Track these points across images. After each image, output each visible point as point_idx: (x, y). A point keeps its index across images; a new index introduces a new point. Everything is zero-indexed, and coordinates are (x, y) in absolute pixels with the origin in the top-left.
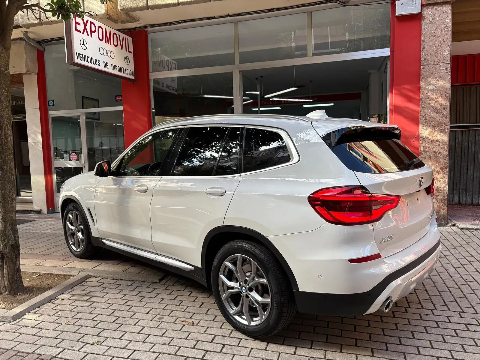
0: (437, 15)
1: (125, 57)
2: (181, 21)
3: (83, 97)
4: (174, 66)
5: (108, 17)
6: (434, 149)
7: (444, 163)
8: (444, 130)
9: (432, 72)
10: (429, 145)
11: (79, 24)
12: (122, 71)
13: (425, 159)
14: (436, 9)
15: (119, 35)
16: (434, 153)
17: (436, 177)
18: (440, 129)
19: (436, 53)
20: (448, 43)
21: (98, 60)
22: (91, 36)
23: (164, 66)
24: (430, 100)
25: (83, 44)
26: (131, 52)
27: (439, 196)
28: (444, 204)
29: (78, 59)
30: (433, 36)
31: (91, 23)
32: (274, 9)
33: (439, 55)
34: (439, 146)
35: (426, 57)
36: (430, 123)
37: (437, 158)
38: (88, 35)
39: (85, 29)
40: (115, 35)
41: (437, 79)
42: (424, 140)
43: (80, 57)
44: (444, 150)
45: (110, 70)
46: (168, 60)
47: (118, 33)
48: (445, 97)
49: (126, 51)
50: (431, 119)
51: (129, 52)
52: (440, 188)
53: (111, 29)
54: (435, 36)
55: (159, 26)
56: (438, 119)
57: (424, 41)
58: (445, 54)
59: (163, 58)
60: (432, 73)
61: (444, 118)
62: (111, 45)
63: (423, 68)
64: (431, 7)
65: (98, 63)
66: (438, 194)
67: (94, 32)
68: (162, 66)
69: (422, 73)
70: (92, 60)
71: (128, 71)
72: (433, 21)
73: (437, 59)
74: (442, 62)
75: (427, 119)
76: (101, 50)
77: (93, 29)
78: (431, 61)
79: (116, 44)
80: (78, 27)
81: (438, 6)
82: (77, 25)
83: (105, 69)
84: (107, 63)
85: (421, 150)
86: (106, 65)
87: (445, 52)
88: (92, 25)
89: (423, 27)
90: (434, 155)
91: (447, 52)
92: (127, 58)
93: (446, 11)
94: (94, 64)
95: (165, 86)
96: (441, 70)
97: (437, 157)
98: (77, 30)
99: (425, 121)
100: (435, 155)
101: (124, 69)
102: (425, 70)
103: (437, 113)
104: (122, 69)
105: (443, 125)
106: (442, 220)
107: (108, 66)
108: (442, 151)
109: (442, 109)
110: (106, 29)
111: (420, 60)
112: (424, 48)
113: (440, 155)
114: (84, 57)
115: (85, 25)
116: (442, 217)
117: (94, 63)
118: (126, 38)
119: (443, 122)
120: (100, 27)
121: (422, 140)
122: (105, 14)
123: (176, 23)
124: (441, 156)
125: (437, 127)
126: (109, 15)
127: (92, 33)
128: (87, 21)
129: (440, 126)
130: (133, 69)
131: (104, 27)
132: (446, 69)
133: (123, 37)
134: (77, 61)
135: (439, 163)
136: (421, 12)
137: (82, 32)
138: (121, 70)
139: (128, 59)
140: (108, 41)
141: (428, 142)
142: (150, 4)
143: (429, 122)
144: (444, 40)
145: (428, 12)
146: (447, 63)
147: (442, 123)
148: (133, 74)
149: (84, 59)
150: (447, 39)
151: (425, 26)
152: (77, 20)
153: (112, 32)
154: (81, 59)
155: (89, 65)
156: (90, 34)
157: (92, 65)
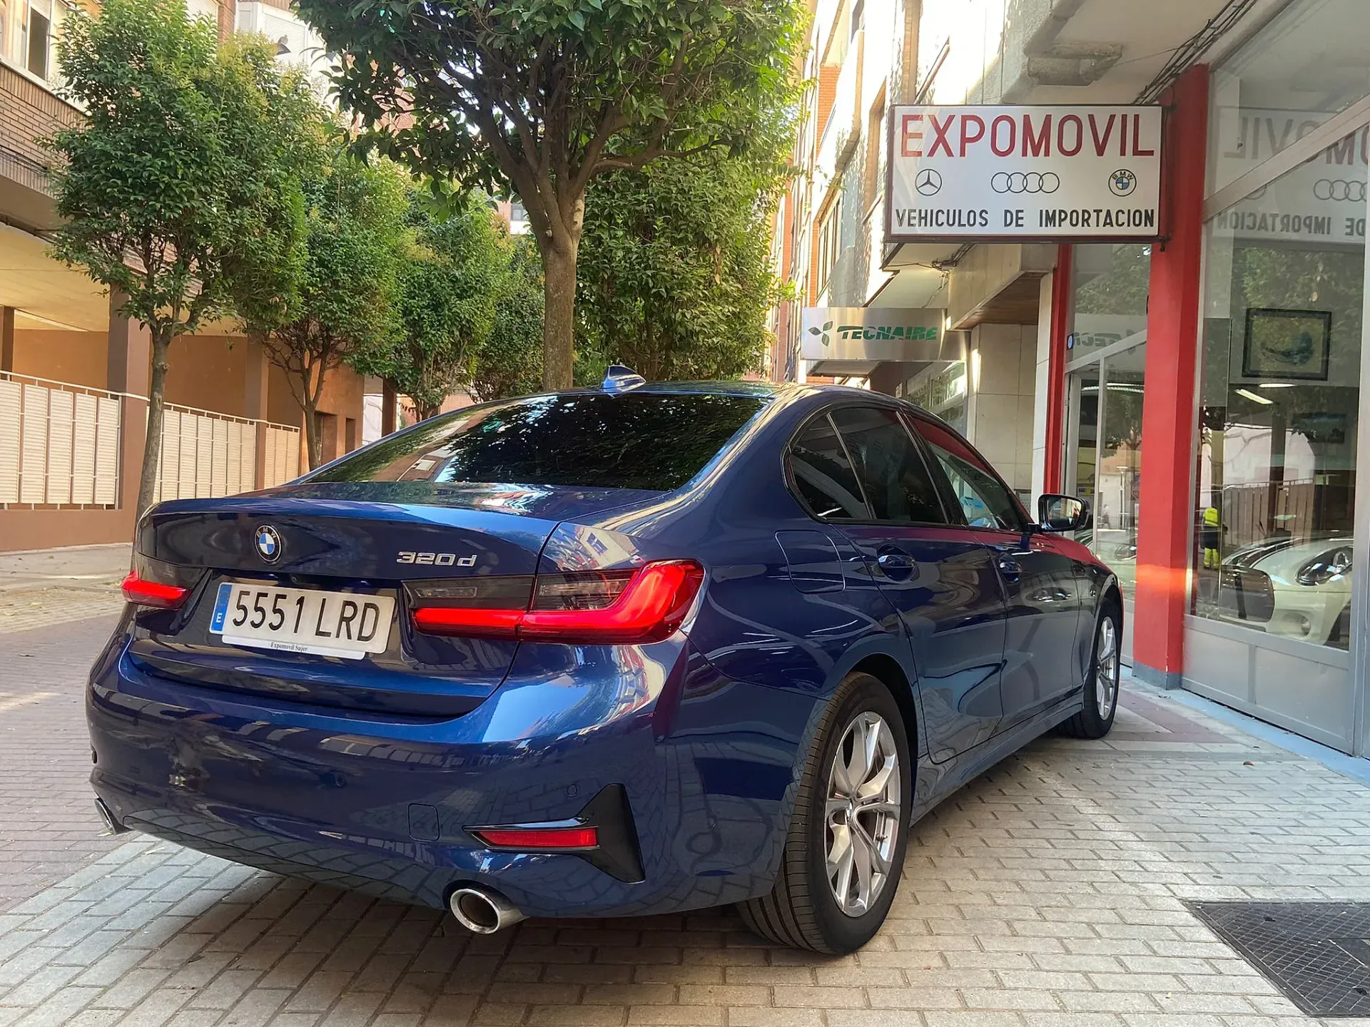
1: (1114, 176)
5: (1036, 80)
11: (919, 136)
12: (1093, 220)
15: (1091, 118)
21: (982, 211)
22: (963, 153)
25: (928, 182)
26: (1151, 153)
29: (901, 225)
31: (965, 119)
38: (950, 154)
39: (941, 140)
40: (1069, 124)
43: (910, 217)
45: (1032, 227)
49: (1123, 153)
51: (1136, 152)
53: (1049, 110)
65: (979, 220)
67: (976, 139)
70: (954, 218)
71: (1123, 218)
76: (1001, 182)
77: (973, 130)
79: (1069, 144)
80: (913, 145)
82: (909, 140)
83: (1013, 230)
84: (1018, 212)
86: (1014, 217)
88: (969, 122)
92: (1123, 179)
94: (960, 225)
98: (905, 153)
101: (1102, 215)
104: (1094, 215)
107: (1022, 218)
110: (1027, 118)
114: (923, 215)
115: (941, 132)
117: (964, 221)
118: (1124, 117)
120: (1001, 119)
122: (1022, 78)
126: (1031, 75)
127: (968, 145)
128: (951, 118)
130: (1153, 204)
131: (1017, 113)
133: (1112, 117)
134: (896, 230)
137: (925, 154)
138: (1086, 221)
139: (1132, 176)
140: (1036, 143)
148: (1149, 219)
149: (923, 221)
152: (912, 127)
153: (1057, 115)
154: (912, 222)
155: (945, 230)
156: (955, 148)
157: (956, 230)
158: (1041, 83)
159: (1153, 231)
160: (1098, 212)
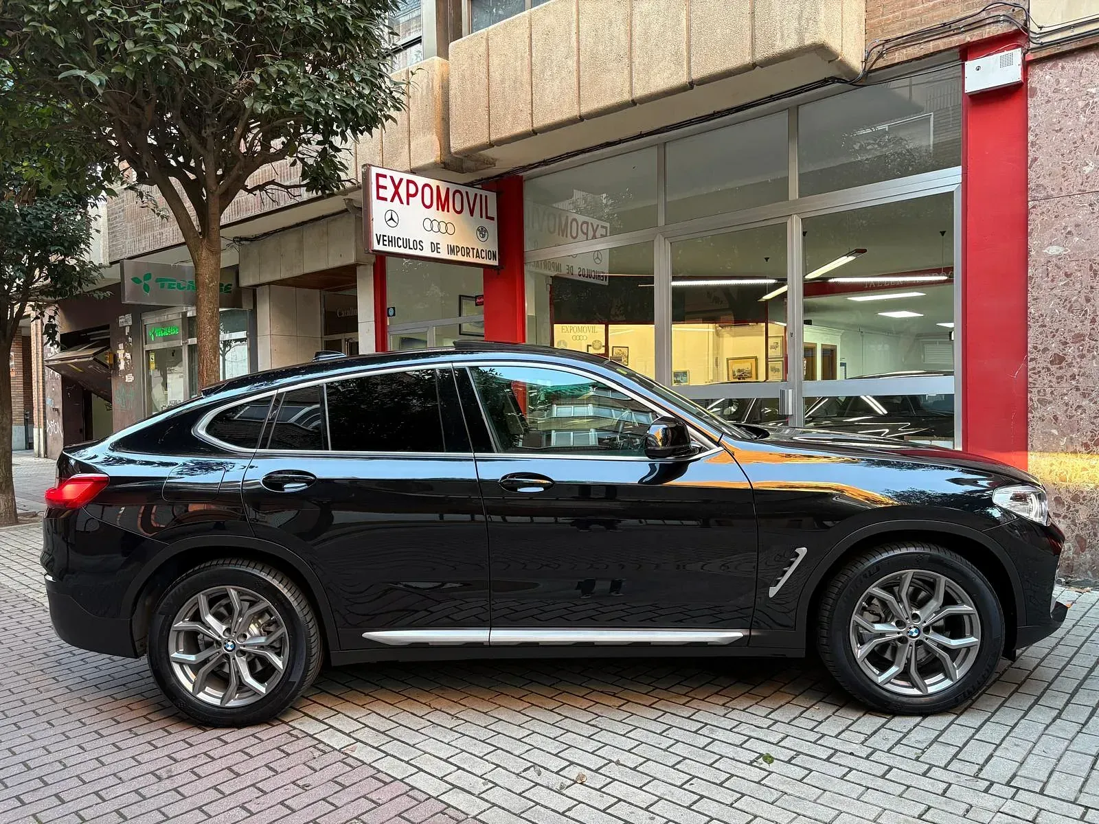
0: (1065, 81)
1: (479, 229)
2: (567, 153)
3: (460, 296)
4: (600, 231)
5: (443, 165)
6: (1066, 398)
7: (1091, 432)
8: (1088, 351)
9: (1056, 214)
10: (1052, 387)
11: (385, 188)
12: (471, 254)
13: (1043, 420)
14: (1063, 68)
15: (467, 193)
16: (1065, 408)
17: (1070, 465)
18: (1078, 348)
19: (1064, 168)
20: (1093, 143)
21: (420, 241)
22: (408, 204)
23: (574, 235)
24: (1052, 281)
25: (392, 219)
26: (492, 219)
27: (1080, 512)
28: (1092, 534)
29: (379, 243)
30: (1057, 131)
31: (409, 182)
32: (718, 112)
33: (1071, 174)
34: (1078, 389)
35: (1041, 181)
36: (1054, 336)
37: (1075, 418)
38: (402, 202)
39: (396, 193)
40: (458, 195)
41: (1069, 229)
42: (1040, 376)
43: (384, 240)
44: (1091, 400)
45: (444, 254)
46: (584, 222)
47: (463, 189)
48: (1091, 270)
49: (481, 217)
50: (1056, 326)
51: (487, 217)
52: (1082, 492)
53: (449, 185)
54: (1061, 130)
55: (536, 167)
56: (1074, 325)
57: (1033, 144)
58: (1087, 170)
59: (575, 220)
60: (1056, 217)
61: (1087, 322)
62: (448, 211)
63: (1034, 207)
64: (1050, 64)
65: (419, 246)
66: (1078, 506)
67: (414, 195)
68: (569, 235)
69: (1030, 217)
70: (406, 243)
71: (484, 253)
72: (1056, 95)
73: (1066, 184)
74: (1080, 190)
75: (1045, 326)
76: (427, 223)
77: (412, 190)
78: (1053, 190)
79: (458, 209)
80: (382, 193)
81: (1068, 60)
82: (380, 190)
83: (435, 255)
84: (437, 244)
85: (1032, 400)
86: (435, 247)
87: (1087, 165)
88: (411, 185)
89: (1031, 112)
90: (1067, 410)
91: (1090, 164)
92: (482, 231)
93: (1087, 70)
94: (409, 248)
95: (576, 272)
96: (1077, 208)
97: (1073, 416)
98: (379, 198)
99: (1041, 330)
100: (1068, 413)
101: (475, 251)
102: (1039, 210)
103: (1070, 310)
104: (471, 251)
105: (1087, 339)
106: (1089, 572)
107: (439, 248)
108: (1084, 403)
109: (1082, 300)
110: (438, 187)
111: (1027, 189)
112: (1036, 159)
113: (1080, 411)
114: (390, 240)
115: (397, 187)
116: (1087, 566)
117: (412, 246)
118: (481, 196)
119: (1085, 332)
120: (426, 185)
121: (1034, 376)
122: (435, 164)
123: (561, 158)
124: (1083, 415)
125: (1071, 345)
126: (444, 163)
127: (410, 198)
128: (401, 180)
129: (1080, 341)
130: (495, 249)
131: (434, 183)
132: (1090, 205)
133: (476, 195)
134: (377, 247)
135: (1078, 430)
136: (1026, 79)
137: (389, 199)
138: (468, 253)
139: (486, 231)
140: (443, 205)
141: (1050, 381)
142: (493, 138)
143: (1052, 332)
144: (1082, 138)
145: (1042, 78)
146: (1093, 190)
147: (1083, 335)
148: (494, 256)
149: (390, 243)
150: (1092, 133)
151: (1037, 110)
152: (382, 181)
153: (453, 188)
154: (385, 243)
155: (402, 251)
156: (405, 200)
157: (407, 251)
158: (445, 168)
159: (495, 263)
160: (473, 249)
